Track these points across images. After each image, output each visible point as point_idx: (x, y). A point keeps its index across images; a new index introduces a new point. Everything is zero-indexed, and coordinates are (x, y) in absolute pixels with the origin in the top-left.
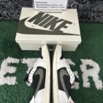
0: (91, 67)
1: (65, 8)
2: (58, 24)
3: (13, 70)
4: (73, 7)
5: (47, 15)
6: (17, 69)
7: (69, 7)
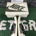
0: (33, 23)
1: (23, 2)
2: (20, 8)
3: (5, 25)
5: (16, 5)
7: (24, 2)
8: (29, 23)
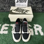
4: (30, 6)
6: (8, 28)
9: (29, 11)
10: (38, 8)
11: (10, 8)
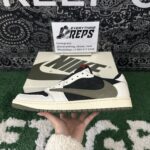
4: (106, 49)
5: (71, 59)
8: (129, 131)
9: (104, 66)
10: (136, 55)
11: (35, 55)
